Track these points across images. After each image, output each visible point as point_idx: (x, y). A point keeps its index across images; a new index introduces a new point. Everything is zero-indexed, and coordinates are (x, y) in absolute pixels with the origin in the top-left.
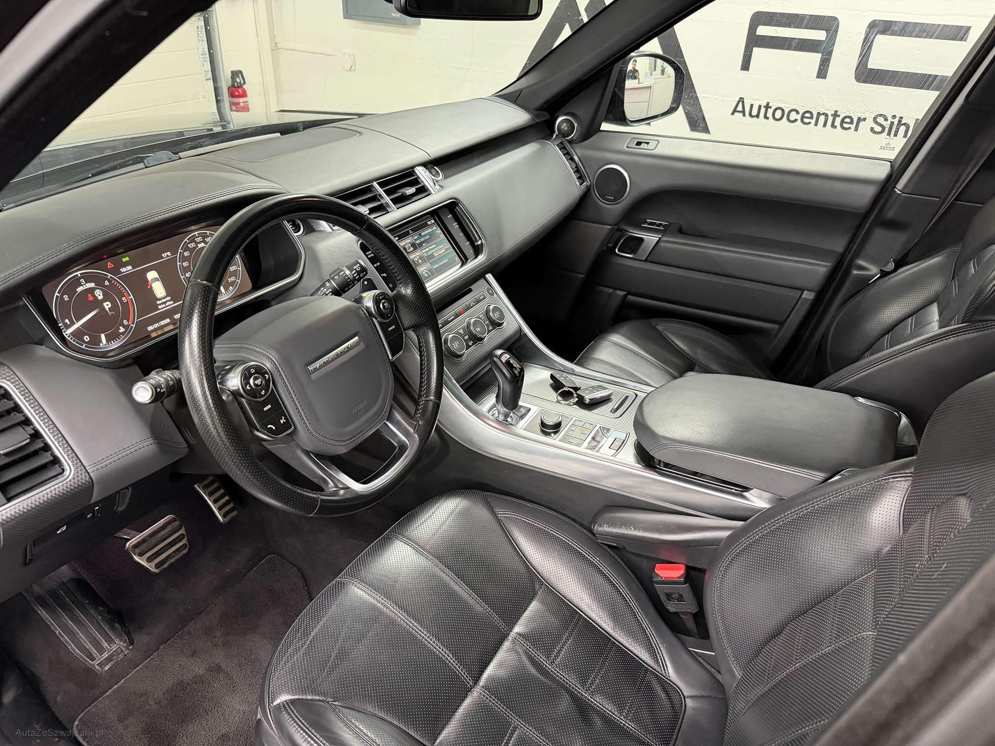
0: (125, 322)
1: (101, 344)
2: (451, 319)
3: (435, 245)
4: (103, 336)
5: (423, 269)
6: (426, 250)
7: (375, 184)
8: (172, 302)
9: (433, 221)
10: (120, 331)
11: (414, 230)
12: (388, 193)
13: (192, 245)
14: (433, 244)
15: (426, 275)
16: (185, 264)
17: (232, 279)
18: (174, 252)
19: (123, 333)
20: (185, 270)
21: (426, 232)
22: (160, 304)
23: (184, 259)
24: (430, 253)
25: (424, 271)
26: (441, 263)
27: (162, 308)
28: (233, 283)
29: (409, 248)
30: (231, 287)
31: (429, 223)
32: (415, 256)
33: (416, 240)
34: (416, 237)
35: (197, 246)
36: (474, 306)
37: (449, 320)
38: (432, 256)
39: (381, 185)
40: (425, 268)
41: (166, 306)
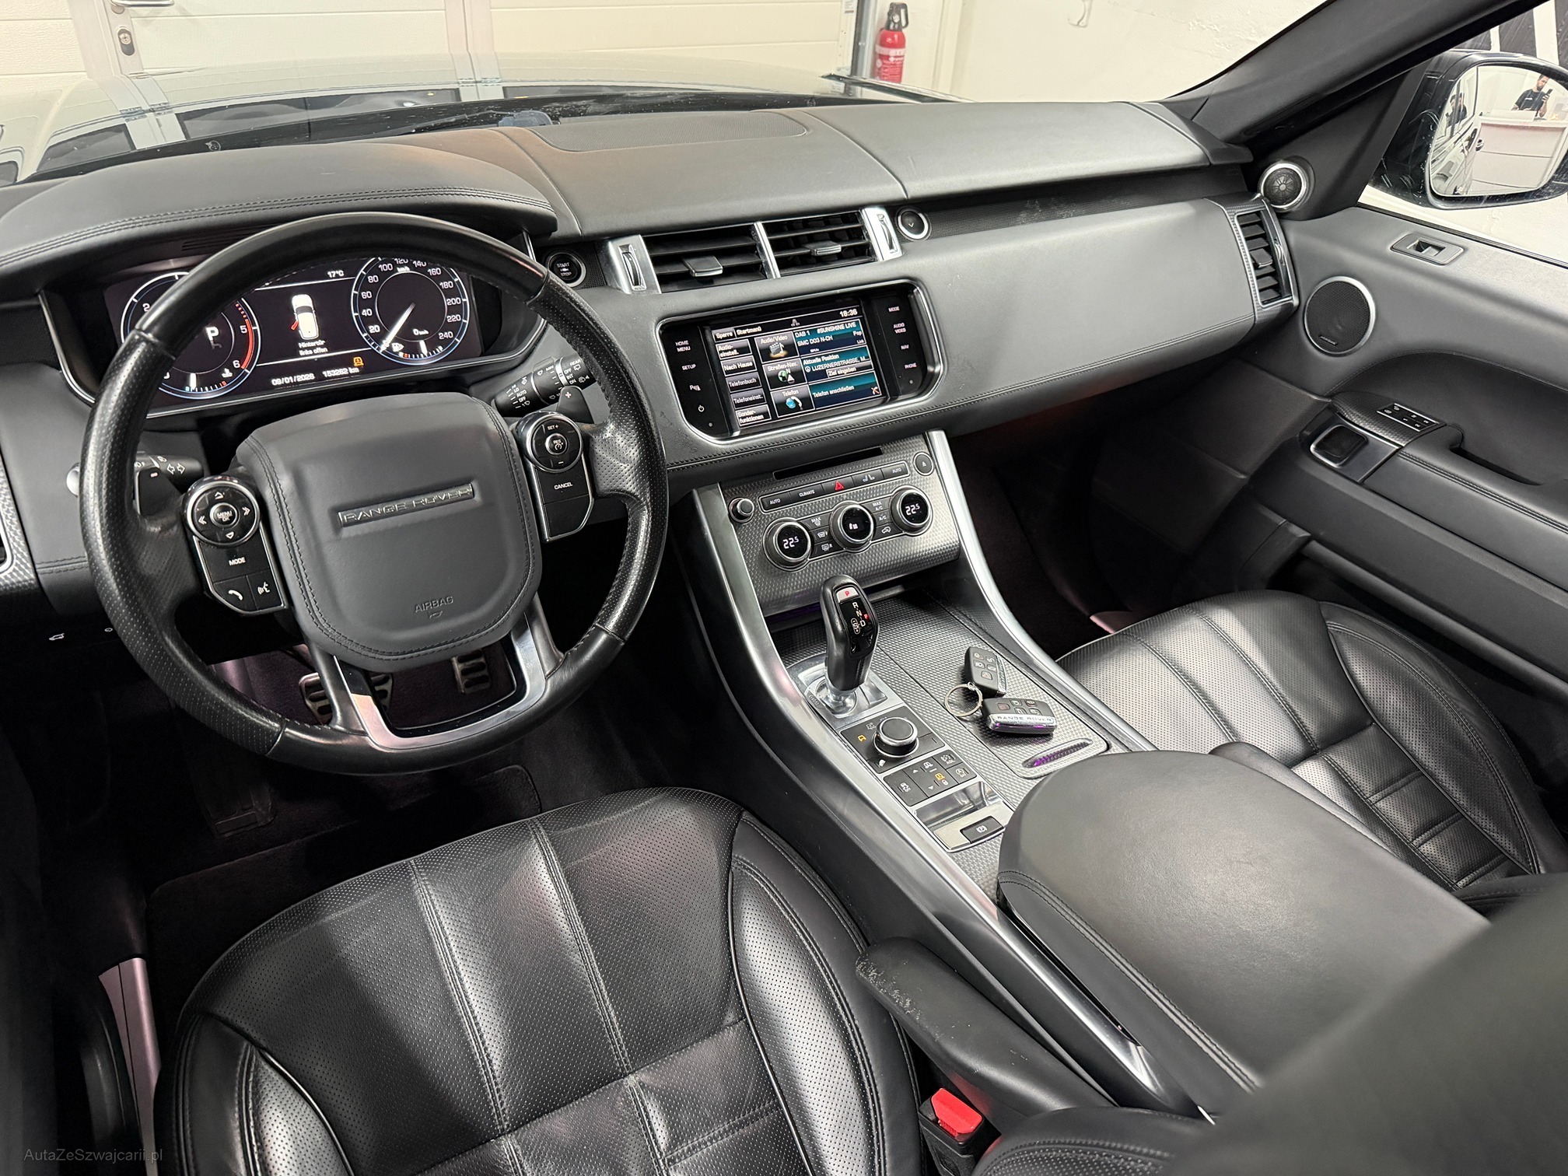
0: (236, 364)
1: (187, 389)
2: (805, 494)
3: (837, 356)
4: (193, 377)
5: (789, 394)
6: (814, 361)
7: (759, 227)
8: (325, 350)
9: (854, 312)
10: (224, 375)
11: (802, 322)
12: (776, 246)
13: (387, 266)
14: (834, 354)
15: (792, 406)
16: (366, 295)
17: (448, 335)
18: (351, 271)
19: (228, 380)
20: (362, 304)
21: (827, 330)
22: (303, 349)
23: (364, 285)
24: (820, 367)
25: (790, 397)
26: (836, 391)
27: (305, 355)
28: (445, 343)
29: (778, 351)
30: (440, 348)
31: (844, 314)
32: (783, 367)
33: (802, 339)
34: (803, 334)
35: (395, 271)
36: (870, 481)
37: (801, 495)
38: (823, 374)
39: (769, 229)
40: (796, 392)
41: (314, 354)
